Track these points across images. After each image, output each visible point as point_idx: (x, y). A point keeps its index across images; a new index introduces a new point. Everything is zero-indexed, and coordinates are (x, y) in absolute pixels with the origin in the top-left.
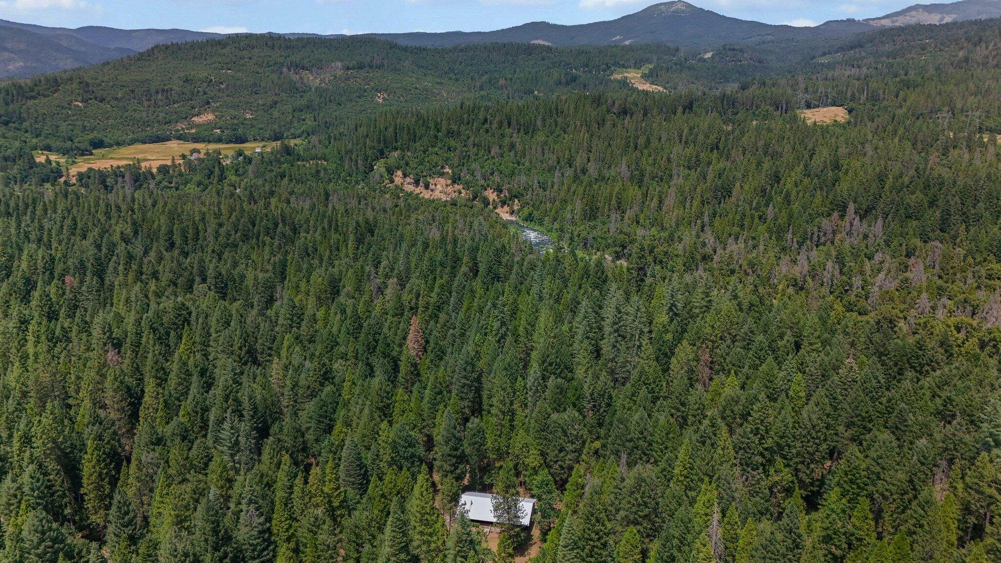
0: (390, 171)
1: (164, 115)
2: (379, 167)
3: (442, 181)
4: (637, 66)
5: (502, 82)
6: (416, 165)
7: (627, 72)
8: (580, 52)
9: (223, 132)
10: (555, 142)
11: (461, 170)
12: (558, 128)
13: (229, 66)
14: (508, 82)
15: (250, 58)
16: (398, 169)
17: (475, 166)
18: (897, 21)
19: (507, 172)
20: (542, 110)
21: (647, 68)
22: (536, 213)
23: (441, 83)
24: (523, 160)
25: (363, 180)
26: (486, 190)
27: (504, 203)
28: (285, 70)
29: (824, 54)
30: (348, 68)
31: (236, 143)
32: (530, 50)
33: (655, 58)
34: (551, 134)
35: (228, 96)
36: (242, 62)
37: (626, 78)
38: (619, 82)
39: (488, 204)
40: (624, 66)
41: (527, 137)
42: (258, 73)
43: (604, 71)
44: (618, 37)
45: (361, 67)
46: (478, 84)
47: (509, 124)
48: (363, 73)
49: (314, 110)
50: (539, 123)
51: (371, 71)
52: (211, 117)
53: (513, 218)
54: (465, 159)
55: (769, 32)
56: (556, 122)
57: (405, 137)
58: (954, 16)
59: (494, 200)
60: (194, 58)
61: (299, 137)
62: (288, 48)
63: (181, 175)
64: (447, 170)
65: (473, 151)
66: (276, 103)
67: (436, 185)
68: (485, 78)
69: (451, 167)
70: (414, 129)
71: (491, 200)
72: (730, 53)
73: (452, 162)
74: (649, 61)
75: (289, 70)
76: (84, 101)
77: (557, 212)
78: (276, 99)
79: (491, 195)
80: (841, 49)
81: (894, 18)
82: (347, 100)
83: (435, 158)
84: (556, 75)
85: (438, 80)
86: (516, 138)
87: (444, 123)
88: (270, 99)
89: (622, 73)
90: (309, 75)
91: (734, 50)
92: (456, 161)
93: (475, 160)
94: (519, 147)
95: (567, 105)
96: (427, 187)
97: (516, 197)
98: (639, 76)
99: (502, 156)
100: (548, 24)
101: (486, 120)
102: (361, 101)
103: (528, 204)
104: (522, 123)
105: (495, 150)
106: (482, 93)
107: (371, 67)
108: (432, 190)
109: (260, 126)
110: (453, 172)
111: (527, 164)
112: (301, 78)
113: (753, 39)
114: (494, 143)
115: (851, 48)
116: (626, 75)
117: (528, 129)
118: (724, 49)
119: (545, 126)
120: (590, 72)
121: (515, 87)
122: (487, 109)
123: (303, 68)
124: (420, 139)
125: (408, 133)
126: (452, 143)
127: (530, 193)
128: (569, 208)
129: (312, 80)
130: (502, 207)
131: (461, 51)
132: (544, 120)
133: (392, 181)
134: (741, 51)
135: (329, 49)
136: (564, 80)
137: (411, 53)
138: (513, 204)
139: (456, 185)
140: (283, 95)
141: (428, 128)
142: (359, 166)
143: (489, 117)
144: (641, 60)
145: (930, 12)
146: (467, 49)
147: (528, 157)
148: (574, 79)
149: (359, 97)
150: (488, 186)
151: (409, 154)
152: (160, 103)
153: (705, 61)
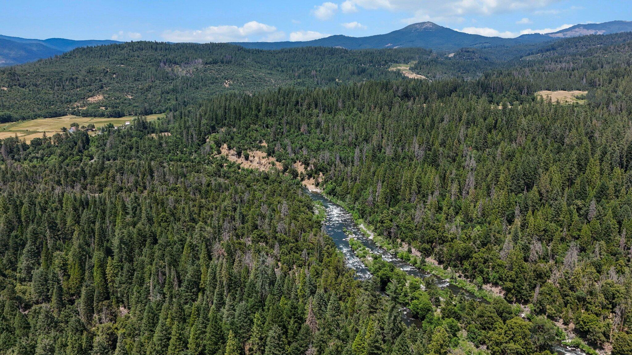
0: (218, 144)
1: (66, 96)
2: (210, 140)
3: (259, 153)
4: (406, 62)
5: (313, 73)
6: (238, 140)
7: (400, 66)
8: (367, 53)
9: (107, 109)
10: (354, 121)
11: (275, 145)
12: (355, 109)
13: (123, 62)
14: (318, 73)
15: (138, 57)
16: (225, 142)
17: (287, 141)
18: (567, 34)
19: (314, 147)
20: (342, 95)
21: (413, 63)
22: (338, 189)
23: (271, 74)
24: (327, 136)
25: (196, 152)
26: (295, 162)
27: (310, 176)
28: (162, 64)
29: (529, 54)
30: (206, 63)
31: (115, 117)
32: (332, 52)
33: (417, 56)
34: (350, 114)
35: (117, 82)
36: (132, 59)
37: (400, 70)
38: (395, 73)
39: (297, 175)
40: (397, 62)
41: (330, 117)
42: (142, 66)
43: (384, 65)
44: (389, 45)
45: (215, 62)
46: (297, 74)
47: (316, 106)
48: (216, 67)
49: (177, 92)
50: (340, 105)
51: (222, 65)
52: (101, 97)
53: (318, 190)
54: (278, 135)
55: (487, 41)
56: (353, 103)
57: (233, 115)
58: (604, 31)
59: (302, 173)
60: (101, 56)
61: (164, 112)
62: (166, 49)
63: (49, 147)
64: (264, 144)
65: (286, 128)
66: (150, 87)
67: (254, 157)
68: (301, 70)
69: (268, 142)
70: (240, 110)
71: (299, 173)
72: (466, 54)
73: (268, 138)
74: (413, 58)
75: (165, 64)
76: (10, 86)
77: (358, 192)
78: (151, 84)
79: (300, 168)
80: (541, 51)
81: (565, 33)
82: (203, 85)
83: (255, 134)
84: (351, 68)
85: (269, 72)
86: (322, 118)
87: (264, 104)
88: (147, 85)
89: (396, 67)
90: (179, 68)
91: (468, 52)
92: (271, 138)
93: (287, 136)
94: (324, 125)
95: (362, 91)
96: (247, 158)
97: (320, 170)
98: (408, 68)
99: (310, 133)
100: (344, 36)
101: (297, 103)
102: (213, 86)
103: (331, 179)
104: (327, 104)
105: (304, 128)
106: (299, 80)
107: (222, 62)
108: (251, 161)
109: (136, 104)
110: (268, 146)
111: (331, 140)
112: (173, 70)
113: (477, 45)
114: (303, 121)
115: (548, 50)
116: (399, 68)
117: (330, 110)
118: (462, 51)
119: (344, 107)
120: (374, 66)
121: (322, 76)
122: (299, 93)
123: (175, 63)
124: (244, 118)
125: (235, 113)
126: (270, 121)
127: (332, 168)
128: (370, 189)
129: (181, 71)
130: (309, 179)
131: (286, 52)
132: (344, 102)
133: (219, 153)
134: (473, 52)
135: (196, 51)
136: (356, 71)
137: (252, 53)
138: (318, 177)
139: (270, 158)
140: (158, 82)
141: (251, 109)
142: (194, 139)
143: (300, 100)
144: (408, 58)
145: (588, 29)
146: (290, 51)
147: (331, 134)
148: (364, 71)
149: (212, 83)
150: (297, 159)
151: (235, 130)
152: (67, 88)
153: (450, 59)
